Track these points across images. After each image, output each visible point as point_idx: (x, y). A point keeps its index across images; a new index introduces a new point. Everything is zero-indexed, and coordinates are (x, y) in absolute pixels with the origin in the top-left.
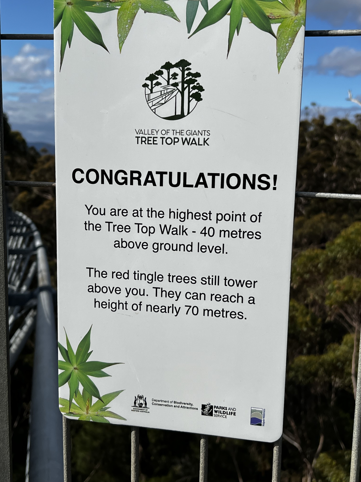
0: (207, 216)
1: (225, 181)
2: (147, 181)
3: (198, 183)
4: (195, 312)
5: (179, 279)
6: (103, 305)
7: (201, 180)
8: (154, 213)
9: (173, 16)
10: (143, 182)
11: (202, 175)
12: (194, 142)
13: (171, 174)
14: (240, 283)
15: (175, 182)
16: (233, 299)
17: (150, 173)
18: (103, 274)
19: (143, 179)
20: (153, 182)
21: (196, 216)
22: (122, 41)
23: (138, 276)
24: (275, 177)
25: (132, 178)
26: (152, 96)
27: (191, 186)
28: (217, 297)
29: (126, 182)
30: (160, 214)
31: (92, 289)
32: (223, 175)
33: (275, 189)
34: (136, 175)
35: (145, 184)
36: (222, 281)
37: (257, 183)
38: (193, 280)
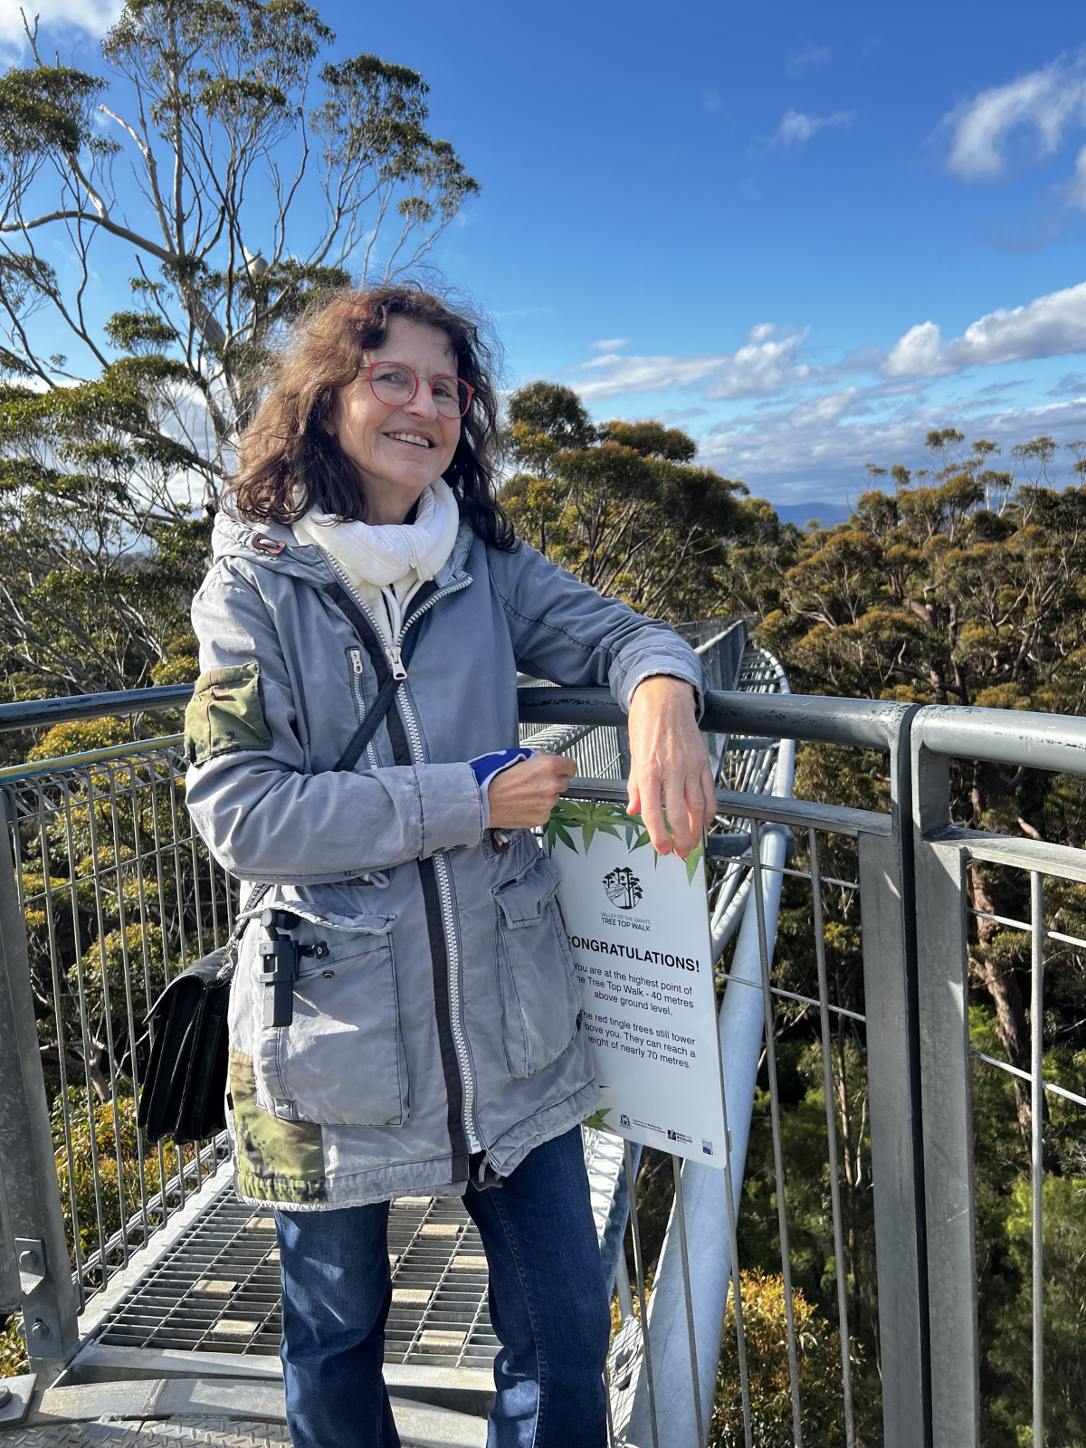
0: (655, 984)
1: (664, 959)
3: (646, 958)
30: (623, 977)
37: (686, 965)
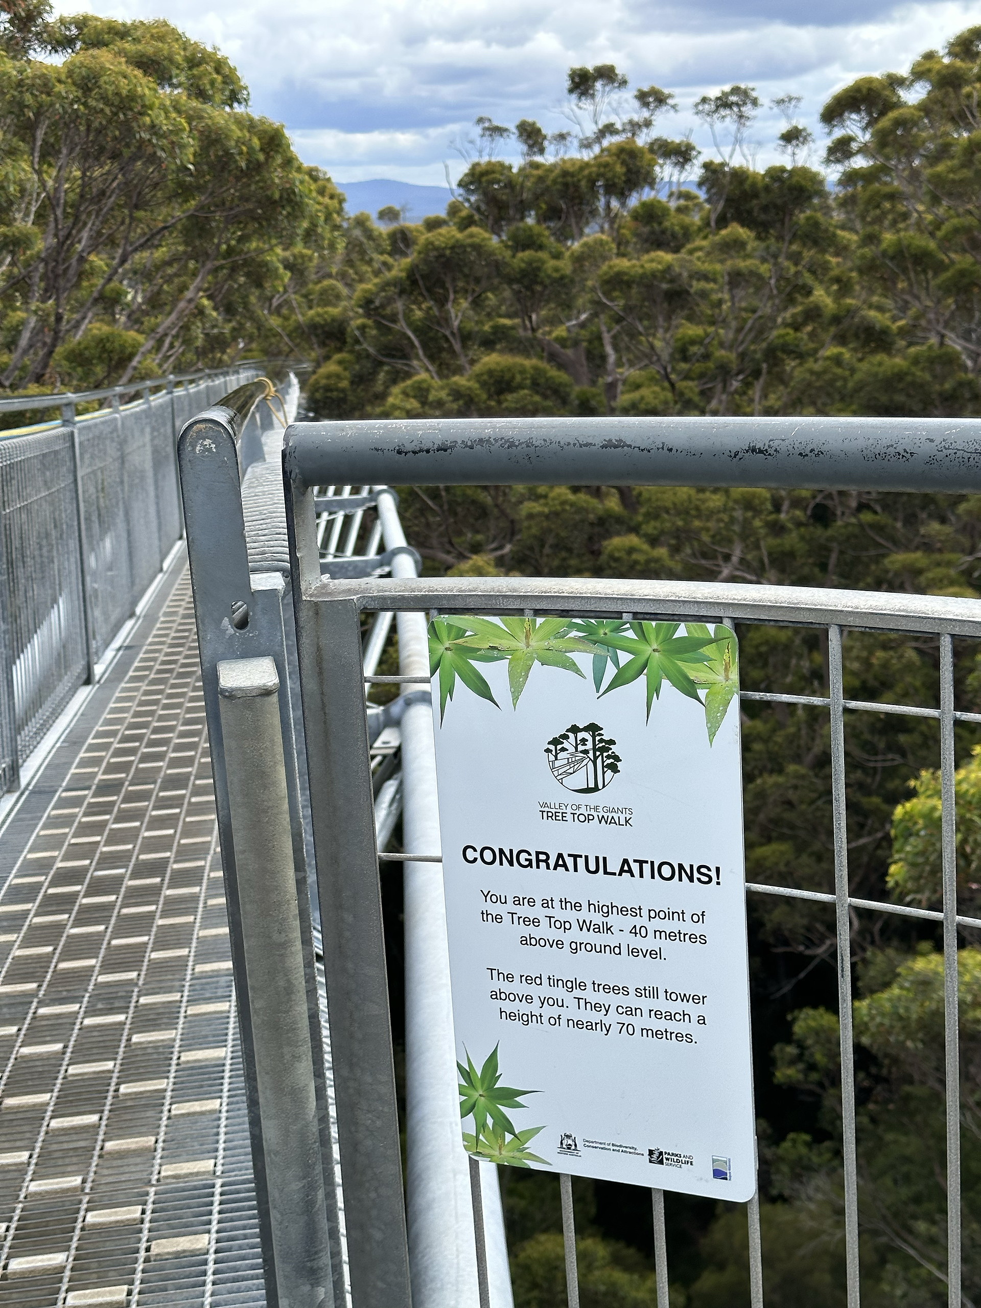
2: (556, 866)
4: (631, 1032)
5: (607, 989)
6: (511, 1016)
7: (625, 868)
8: (568, 905)
9: (578, 671)
10: (552, 866)
11: (625, 861)
12: (612, 821)
13: (587, 857)
14: (684, 998)
15: (592, 867)
16: (678, 1017)
17: (560, 856)
18: (509, 977)
19: (552, 862)
20: (565, 865)
21: (622, 911)
22: (515, 698)
23: (554, 982)
24: (718, 869)
25: (538, 861)
26: (557, 763)
27: (614, 874)
28: (658, 1014)
29: (530, 865)
31: (495, 995)
32: (652, 863)
33: (718, 883)
34: (542, 857)
35: (555, 868)
36: (662, 994)
38: (625, 991)
